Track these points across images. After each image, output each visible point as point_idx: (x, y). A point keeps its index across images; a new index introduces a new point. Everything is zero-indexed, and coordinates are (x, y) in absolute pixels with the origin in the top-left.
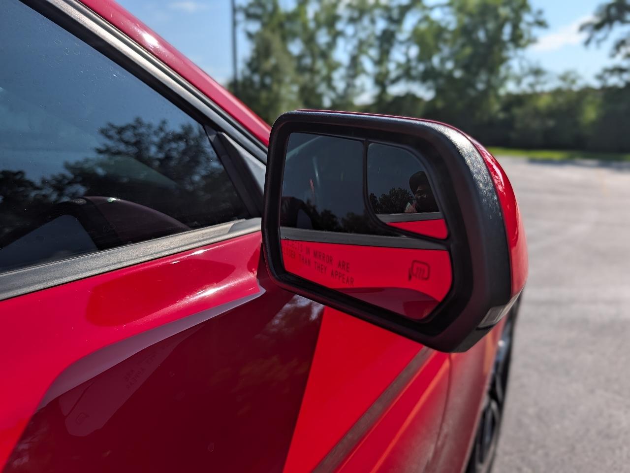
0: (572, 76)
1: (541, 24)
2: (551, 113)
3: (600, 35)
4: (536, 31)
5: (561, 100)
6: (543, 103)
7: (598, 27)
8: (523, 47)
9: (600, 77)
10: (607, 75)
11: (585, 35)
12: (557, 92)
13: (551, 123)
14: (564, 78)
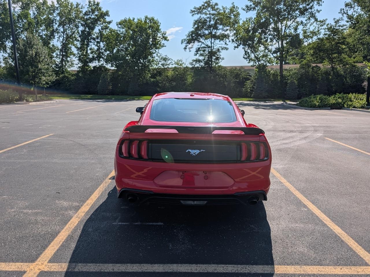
1: (165, 39)
3: (190, 46)
4: (163, 42)
6: (170, 73)
7: (189, 42)
8: (159, 48)
9: (191, 64)
10: (194, 63)
11: (184, 45)
12: (175, 69)
14: (177, 63)
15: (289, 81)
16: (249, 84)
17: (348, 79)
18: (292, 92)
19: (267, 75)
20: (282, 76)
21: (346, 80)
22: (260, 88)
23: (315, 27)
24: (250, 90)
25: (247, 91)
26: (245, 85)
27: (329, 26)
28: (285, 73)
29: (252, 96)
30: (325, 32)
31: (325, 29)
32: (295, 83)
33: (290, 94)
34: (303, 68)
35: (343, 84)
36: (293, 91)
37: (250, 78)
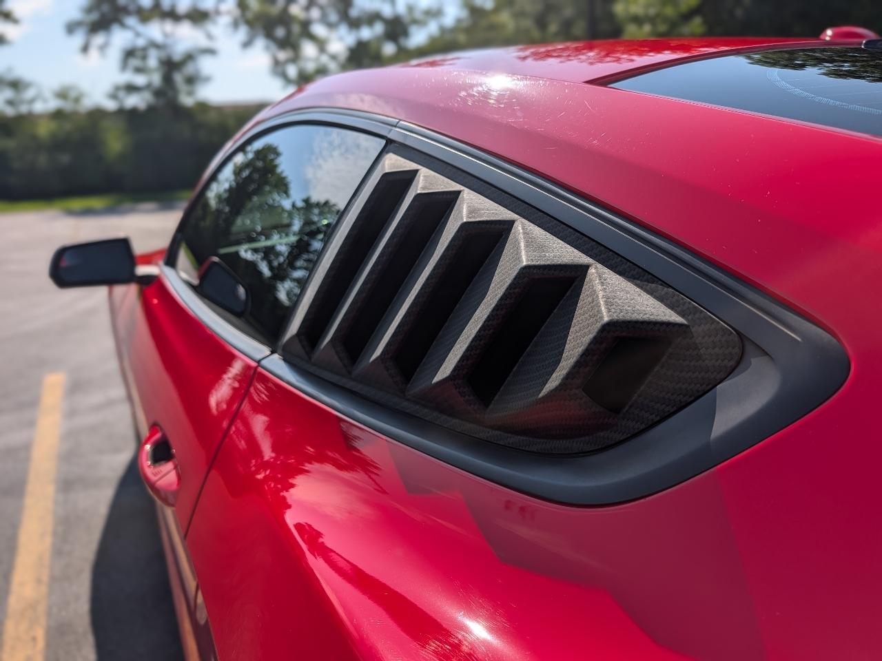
0: (73, 94)
1: (7, 16)
2: (57, 144)
3: (99, 39)
5: (68, 126)
6: (44, 130)
9: (113, 96)
10: (121, 94)
12: (58, 115)
13: (65, 159)
14: (62, 94)
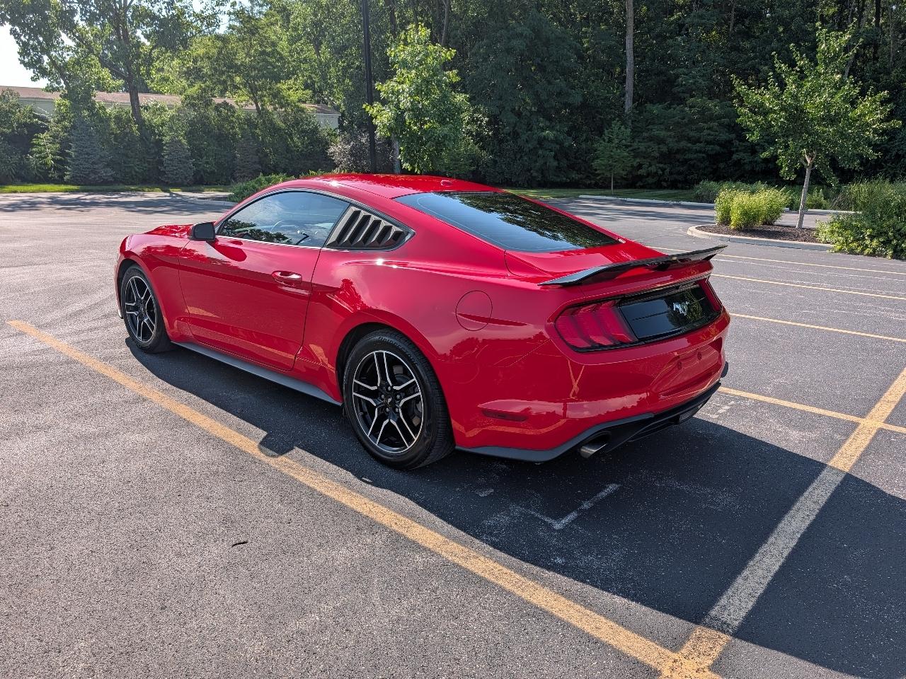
15: (167, 139)
16: (45, 144)
17: (295, 139)
18: (181, 169)
19: (101, 120)
20: (141, 122)
21: (292, 139)
22: (87, 154)
23: (204, 5)
24: (53, 159)
25: (46, 164)
26: (33, 145)
27: (237, 7)
28: (146, 115)
29: (66, 178)
30: (230, 20)
31: (230, 14)
32: (182, 145)
33: (175, 171)
34: (193, 105)
35: (288, 150)
36: (181, 166)
37: (41, 124)
